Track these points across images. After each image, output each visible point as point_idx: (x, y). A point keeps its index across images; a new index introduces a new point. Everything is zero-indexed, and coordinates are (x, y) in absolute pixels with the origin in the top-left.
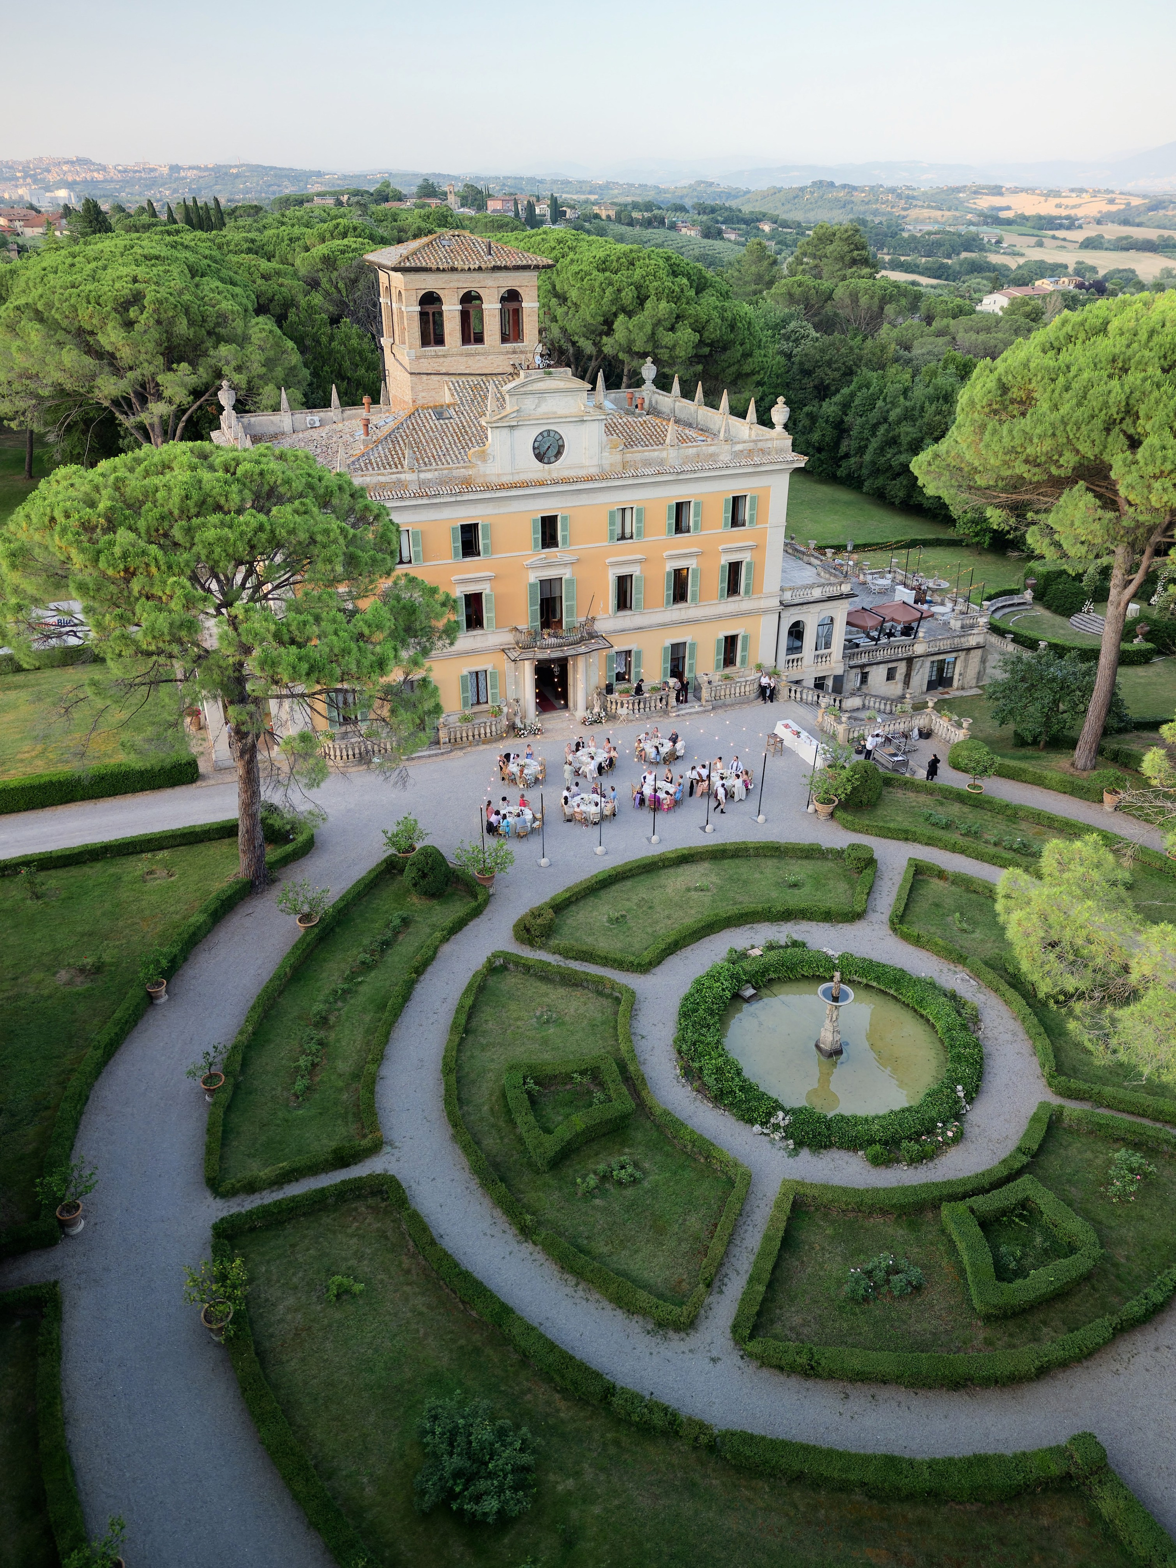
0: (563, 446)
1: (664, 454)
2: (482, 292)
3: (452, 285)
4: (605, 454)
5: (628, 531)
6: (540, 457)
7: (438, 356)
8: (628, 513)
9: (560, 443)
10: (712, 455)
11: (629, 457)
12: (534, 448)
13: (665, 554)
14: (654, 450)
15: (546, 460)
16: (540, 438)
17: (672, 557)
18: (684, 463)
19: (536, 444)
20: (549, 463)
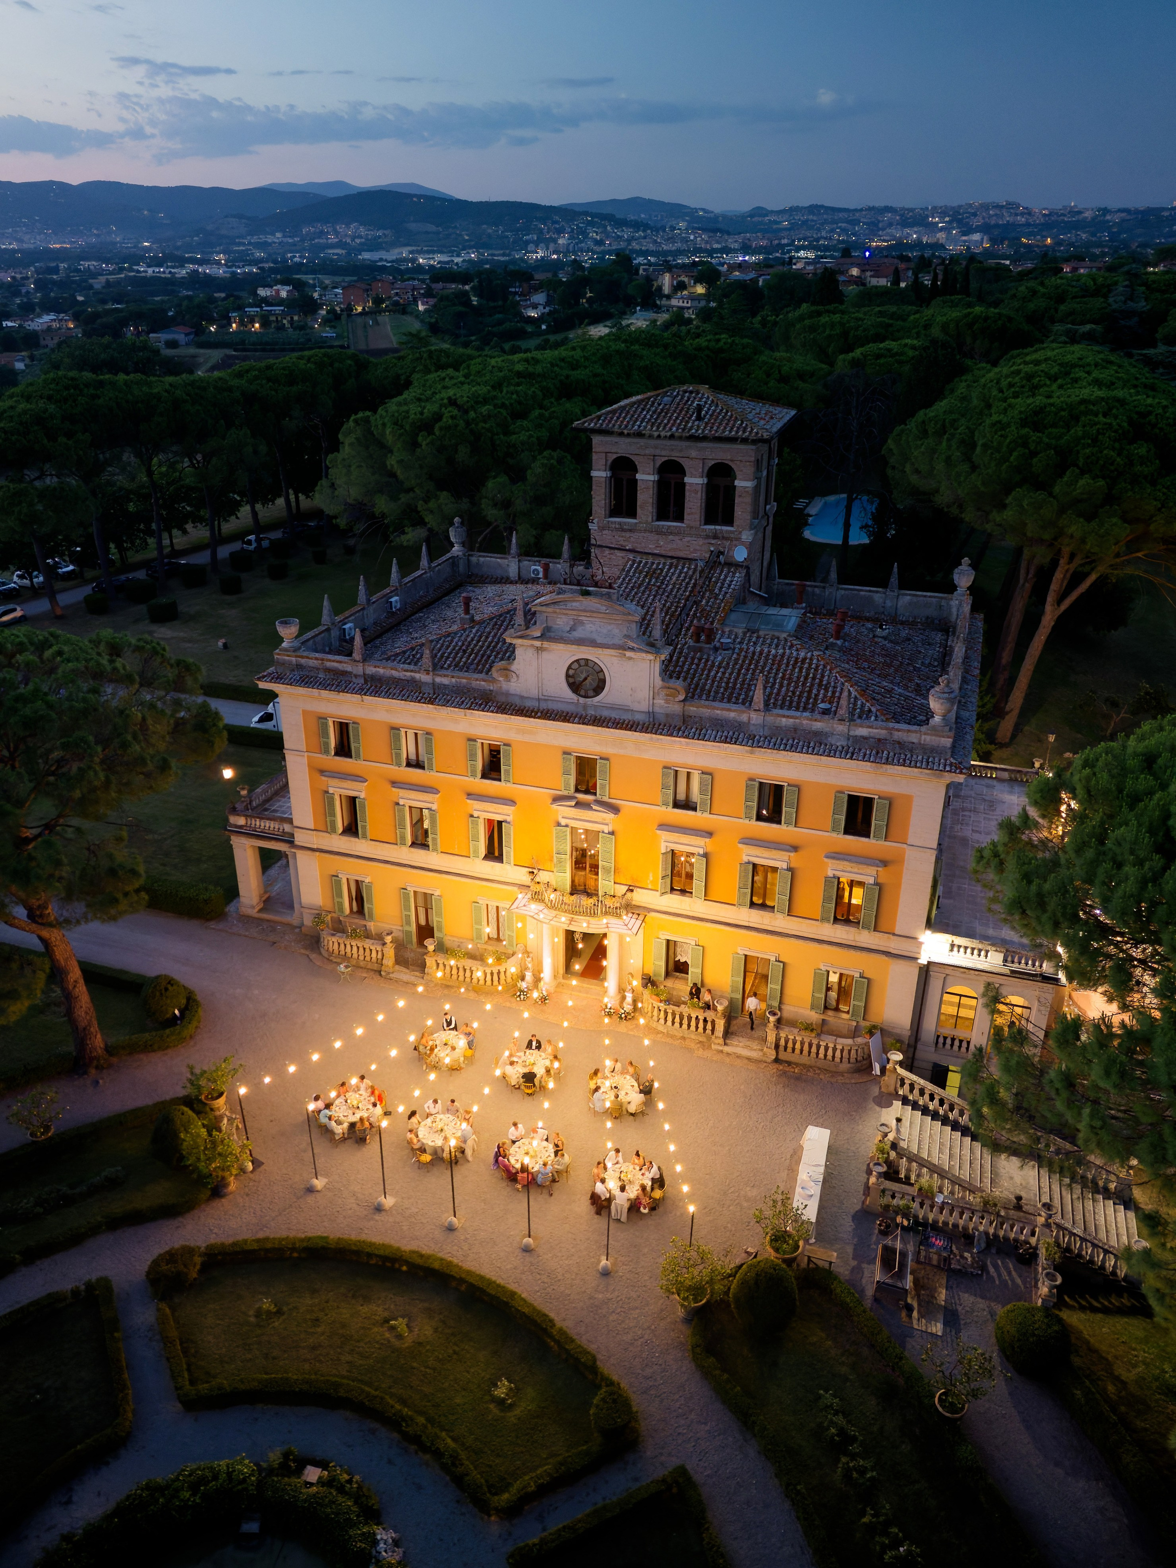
0: (603, 681)
1: (744, 718)
2: (685, 463)
3: (647, 452)
4: (659, 700)
6: (575, 686)
7: (623, 530)
9: (601, 677)
10: (817, 733)
11: (692, 709)
12: (568, 676)
14: (729, 710)
15: (582, 692)
16: (576, 666)
19: (571, 672)
20: (586, 697)
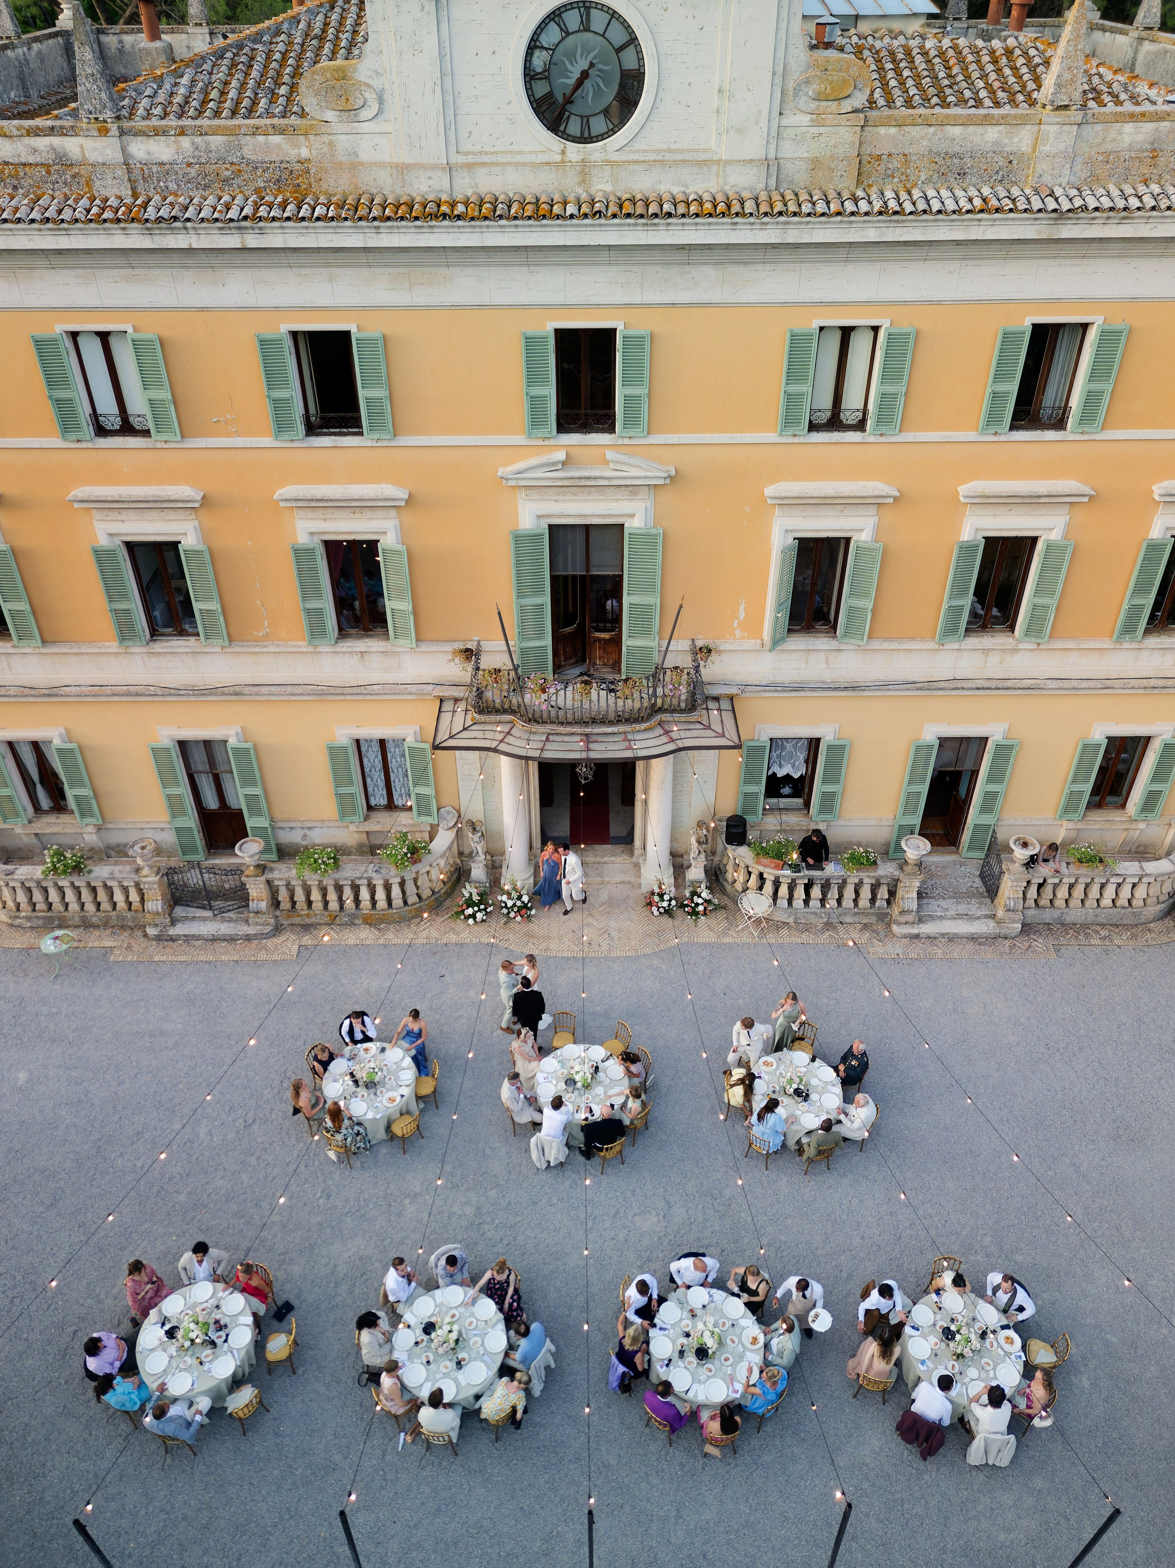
0: (638, 75)
1: (1024, 137)
4: (798, 120)
5: (852, 400)
6: (552, 112)
8: (860, 346)
9: (629, 61)
11: (886, 136)
13: (964, 489)
14: (987, 121)
15: (574, 127)
16: (552, 35)
17: (987, 501)
18: (1094, 180)
19: (539, 60)
20: (585, 139)
